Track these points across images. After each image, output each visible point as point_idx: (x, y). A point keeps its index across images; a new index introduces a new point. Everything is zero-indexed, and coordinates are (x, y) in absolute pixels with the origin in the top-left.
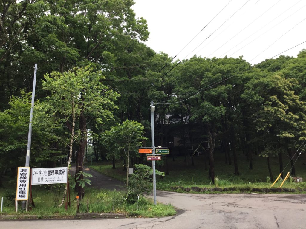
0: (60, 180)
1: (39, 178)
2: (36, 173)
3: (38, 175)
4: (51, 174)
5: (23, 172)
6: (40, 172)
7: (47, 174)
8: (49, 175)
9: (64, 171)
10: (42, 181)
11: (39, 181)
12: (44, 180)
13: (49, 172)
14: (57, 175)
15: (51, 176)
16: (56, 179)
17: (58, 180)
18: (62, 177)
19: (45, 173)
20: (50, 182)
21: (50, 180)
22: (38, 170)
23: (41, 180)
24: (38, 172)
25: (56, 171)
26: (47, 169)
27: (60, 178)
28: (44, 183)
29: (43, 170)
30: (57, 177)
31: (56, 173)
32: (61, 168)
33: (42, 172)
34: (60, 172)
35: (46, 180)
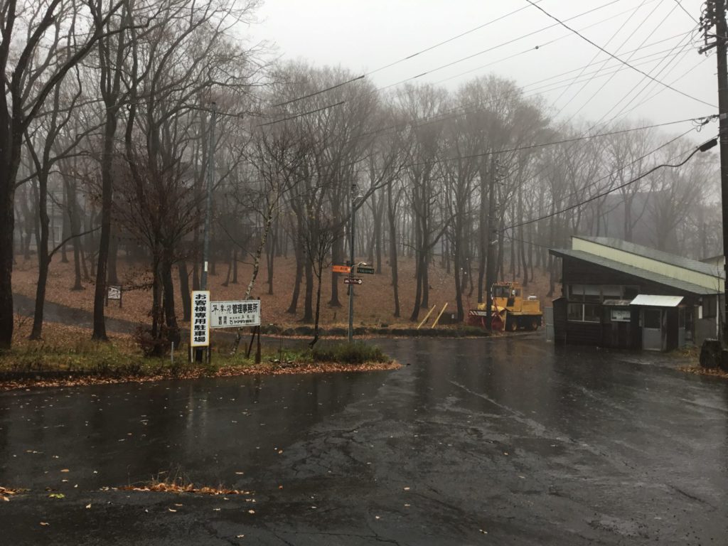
0: (251, 321)
1: (220, 318)
2: (216, 309)
3: (219, 313)
4: (237, 310)
6: (222, 307)
7: (232, 311)
8: (235, 312)
9: (255, 306)
10: (225, 322)
11: (220, 323)
12: (228, 320)
13: (235, 307)
14: (246, 312)
15: (238, 315)
16: (245, 319)
17: (247, 321)
18: (253, 317)
19: (229, 309)
20: (237, 324)
21: (236, 320)
22: (219, 305)
23: (223, 319)
24: (219, 308)
25: (245, 305)
26: (232, 303)
27: (251, 319)
28: (228, 324)
29: (226, 304)
30: (245, 316)
31: (245, 310)
32: (252, 302)
33: (224, 308)
34: (250, 308)
35: (231, 321)
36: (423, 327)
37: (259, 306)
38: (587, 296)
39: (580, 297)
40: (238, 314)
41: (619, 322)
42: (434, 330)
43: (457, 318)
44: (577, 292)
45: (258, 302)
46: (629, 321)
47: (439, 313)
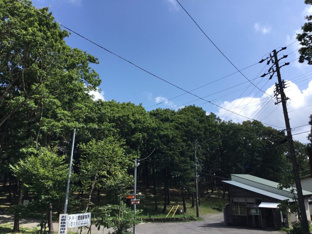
0: (86, 223)
2: (70, 218)
3: (71, 220)
4: (80, 218)
5: (64, 218)
6: (73, 217)
7: (77, 219)
14: (84, 219)
16: (84, 222)
17: (84, 224)
18: (87, 221)
20: (79, 225)
21: (79, 223)
22: (71, 216)
23: (73, 224)
24: (72, 218)
25: (84, 216)
26: (78, 215)
28: (75, 226)
29: (75, 215)
32: (87, 214)
33: (74, 218)
34: (86, 217)
35: (77, 224)
36: (168, 217)
37: (90, 215)
38: (240, 202)
39: (237, 203)
40: (80, 220)
41: (255, 215)
42: (173, 218)
43: (183, 211)
44: (235, 200)
45: (90, 214)
46: (259, 214)
47: (175, 210)
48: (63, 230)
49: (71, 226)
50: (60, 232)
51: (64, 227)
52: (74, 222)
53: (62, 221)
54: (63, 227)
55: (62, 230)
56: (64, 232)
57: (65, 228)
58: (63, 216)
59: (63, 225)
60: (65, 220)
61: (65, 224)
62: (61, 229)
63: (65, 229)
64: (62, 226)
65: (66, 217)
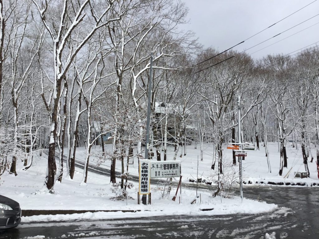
1: (156, 172)
4: (166, 168)
5: (144, 166)
6: (157, 165)
9: (177, 165)
10: (159, 175)
12: (161, 173)
13: (165, 165)
16: (171, 173)
19: (161, 167)
20: (166, 176)
21: (166, 174)
24: (155, 166)
25: (171, 165)
27: (175, 173)
29: (160, 164)
31: (171, 168)
34: (174, 166)
35: (163, 174)
40: (166, 170)
48: (145, 181)
49: (156, 176)
50: (142, 182)
51: (146, 176)
52: (159, 172)
53: (143, 169)
54: (144, 177)
55: (143, 181)
56: (146, 182)
57: (147, 178)
58: (144, 164)
59: (145, 174)
60: (147, 169)
61: (146, 173)
62: (142, 178)
63: (147, 180)
64: (143, 175)
65: (147, 165)
